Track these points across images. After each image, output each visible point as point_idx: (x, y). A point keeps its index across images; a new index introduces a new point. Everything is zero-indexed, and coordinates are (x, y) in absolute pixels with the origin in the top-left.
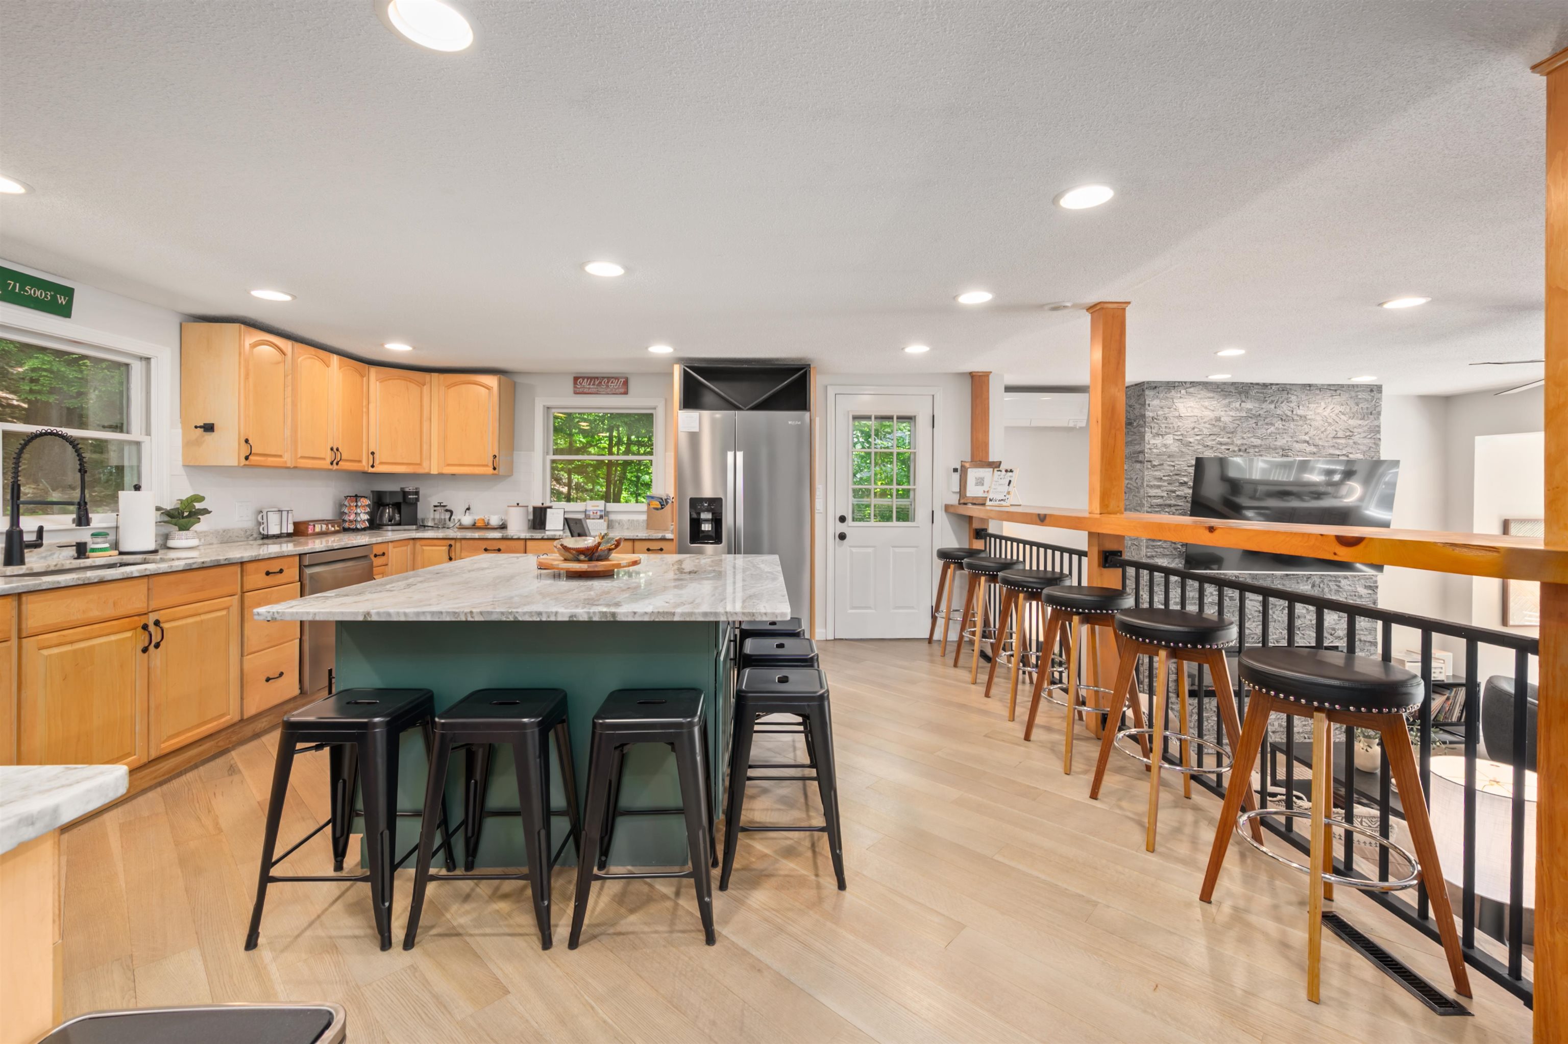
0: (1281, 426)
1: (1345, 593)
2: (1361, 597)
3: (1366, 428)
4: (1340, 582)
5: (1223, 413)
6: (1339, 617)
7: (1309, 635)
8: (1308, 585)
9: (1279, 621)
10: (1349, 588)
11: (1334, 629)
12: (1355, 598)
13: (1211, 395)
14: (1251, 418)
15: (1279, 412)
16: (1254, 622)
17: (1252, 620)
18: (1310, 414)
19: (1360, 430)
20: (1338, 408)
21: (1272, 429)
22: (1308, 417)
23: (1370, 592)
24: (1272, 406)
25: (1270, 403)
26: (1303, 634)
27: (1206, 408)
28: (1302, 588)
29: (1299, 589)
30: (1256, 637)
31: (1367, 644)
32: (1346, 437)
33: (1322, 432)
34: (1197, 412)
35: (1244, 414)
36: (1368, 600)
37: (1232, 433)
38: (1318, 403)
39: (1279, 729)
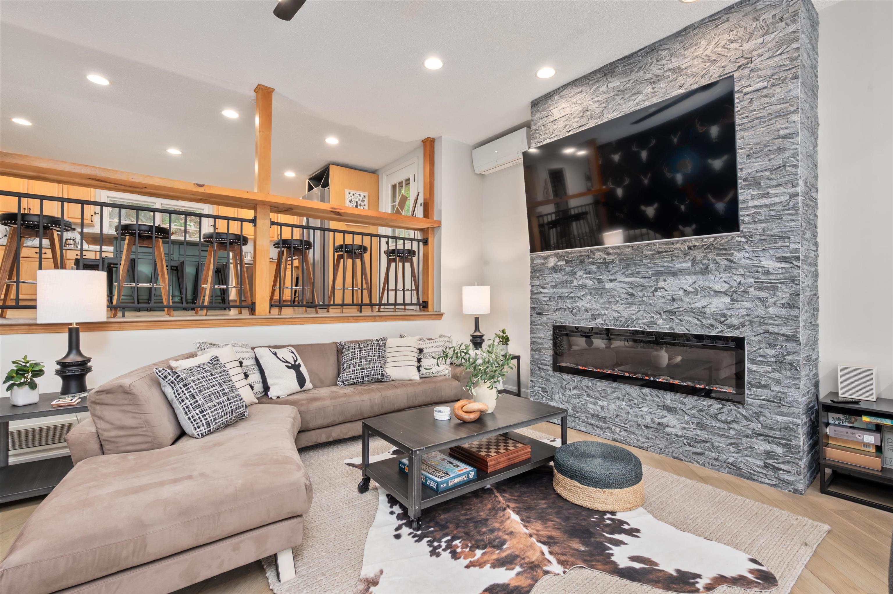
0: (650, 90)
1: (740, 270)
2: (767, 273)
3: (773, 44)
4: (732, 255)
5: (591, 102)
6: (732, 300)
7: (688, 321)
8: (686, 262)
9: (650, 304)
10: (748, 262)
11: (724, 316)
12: (757, 275)
13: (579, 89)
14: (617, 95)
15: (648, 76)
16: (622, 304)
17: (620, 302)
18: (684, 63)
19: (760, 51)
20: (725, 37)
21: (641, 96)
22: (683, 67)
23: (785, 265)
24: (641, 73)
25: (637, 72)
26: (681, 321)
27: (575, 103)
28: (679, 266)
29: (673, 267)
30: (624, 320)
31: (780, 338)
32: (739, 67)
33: (702, 76)
34: (568, 111)
35: (612, 94)
36: (782, 276)
37: (599, 116)
38: (696, 45)
39: (651, 425)
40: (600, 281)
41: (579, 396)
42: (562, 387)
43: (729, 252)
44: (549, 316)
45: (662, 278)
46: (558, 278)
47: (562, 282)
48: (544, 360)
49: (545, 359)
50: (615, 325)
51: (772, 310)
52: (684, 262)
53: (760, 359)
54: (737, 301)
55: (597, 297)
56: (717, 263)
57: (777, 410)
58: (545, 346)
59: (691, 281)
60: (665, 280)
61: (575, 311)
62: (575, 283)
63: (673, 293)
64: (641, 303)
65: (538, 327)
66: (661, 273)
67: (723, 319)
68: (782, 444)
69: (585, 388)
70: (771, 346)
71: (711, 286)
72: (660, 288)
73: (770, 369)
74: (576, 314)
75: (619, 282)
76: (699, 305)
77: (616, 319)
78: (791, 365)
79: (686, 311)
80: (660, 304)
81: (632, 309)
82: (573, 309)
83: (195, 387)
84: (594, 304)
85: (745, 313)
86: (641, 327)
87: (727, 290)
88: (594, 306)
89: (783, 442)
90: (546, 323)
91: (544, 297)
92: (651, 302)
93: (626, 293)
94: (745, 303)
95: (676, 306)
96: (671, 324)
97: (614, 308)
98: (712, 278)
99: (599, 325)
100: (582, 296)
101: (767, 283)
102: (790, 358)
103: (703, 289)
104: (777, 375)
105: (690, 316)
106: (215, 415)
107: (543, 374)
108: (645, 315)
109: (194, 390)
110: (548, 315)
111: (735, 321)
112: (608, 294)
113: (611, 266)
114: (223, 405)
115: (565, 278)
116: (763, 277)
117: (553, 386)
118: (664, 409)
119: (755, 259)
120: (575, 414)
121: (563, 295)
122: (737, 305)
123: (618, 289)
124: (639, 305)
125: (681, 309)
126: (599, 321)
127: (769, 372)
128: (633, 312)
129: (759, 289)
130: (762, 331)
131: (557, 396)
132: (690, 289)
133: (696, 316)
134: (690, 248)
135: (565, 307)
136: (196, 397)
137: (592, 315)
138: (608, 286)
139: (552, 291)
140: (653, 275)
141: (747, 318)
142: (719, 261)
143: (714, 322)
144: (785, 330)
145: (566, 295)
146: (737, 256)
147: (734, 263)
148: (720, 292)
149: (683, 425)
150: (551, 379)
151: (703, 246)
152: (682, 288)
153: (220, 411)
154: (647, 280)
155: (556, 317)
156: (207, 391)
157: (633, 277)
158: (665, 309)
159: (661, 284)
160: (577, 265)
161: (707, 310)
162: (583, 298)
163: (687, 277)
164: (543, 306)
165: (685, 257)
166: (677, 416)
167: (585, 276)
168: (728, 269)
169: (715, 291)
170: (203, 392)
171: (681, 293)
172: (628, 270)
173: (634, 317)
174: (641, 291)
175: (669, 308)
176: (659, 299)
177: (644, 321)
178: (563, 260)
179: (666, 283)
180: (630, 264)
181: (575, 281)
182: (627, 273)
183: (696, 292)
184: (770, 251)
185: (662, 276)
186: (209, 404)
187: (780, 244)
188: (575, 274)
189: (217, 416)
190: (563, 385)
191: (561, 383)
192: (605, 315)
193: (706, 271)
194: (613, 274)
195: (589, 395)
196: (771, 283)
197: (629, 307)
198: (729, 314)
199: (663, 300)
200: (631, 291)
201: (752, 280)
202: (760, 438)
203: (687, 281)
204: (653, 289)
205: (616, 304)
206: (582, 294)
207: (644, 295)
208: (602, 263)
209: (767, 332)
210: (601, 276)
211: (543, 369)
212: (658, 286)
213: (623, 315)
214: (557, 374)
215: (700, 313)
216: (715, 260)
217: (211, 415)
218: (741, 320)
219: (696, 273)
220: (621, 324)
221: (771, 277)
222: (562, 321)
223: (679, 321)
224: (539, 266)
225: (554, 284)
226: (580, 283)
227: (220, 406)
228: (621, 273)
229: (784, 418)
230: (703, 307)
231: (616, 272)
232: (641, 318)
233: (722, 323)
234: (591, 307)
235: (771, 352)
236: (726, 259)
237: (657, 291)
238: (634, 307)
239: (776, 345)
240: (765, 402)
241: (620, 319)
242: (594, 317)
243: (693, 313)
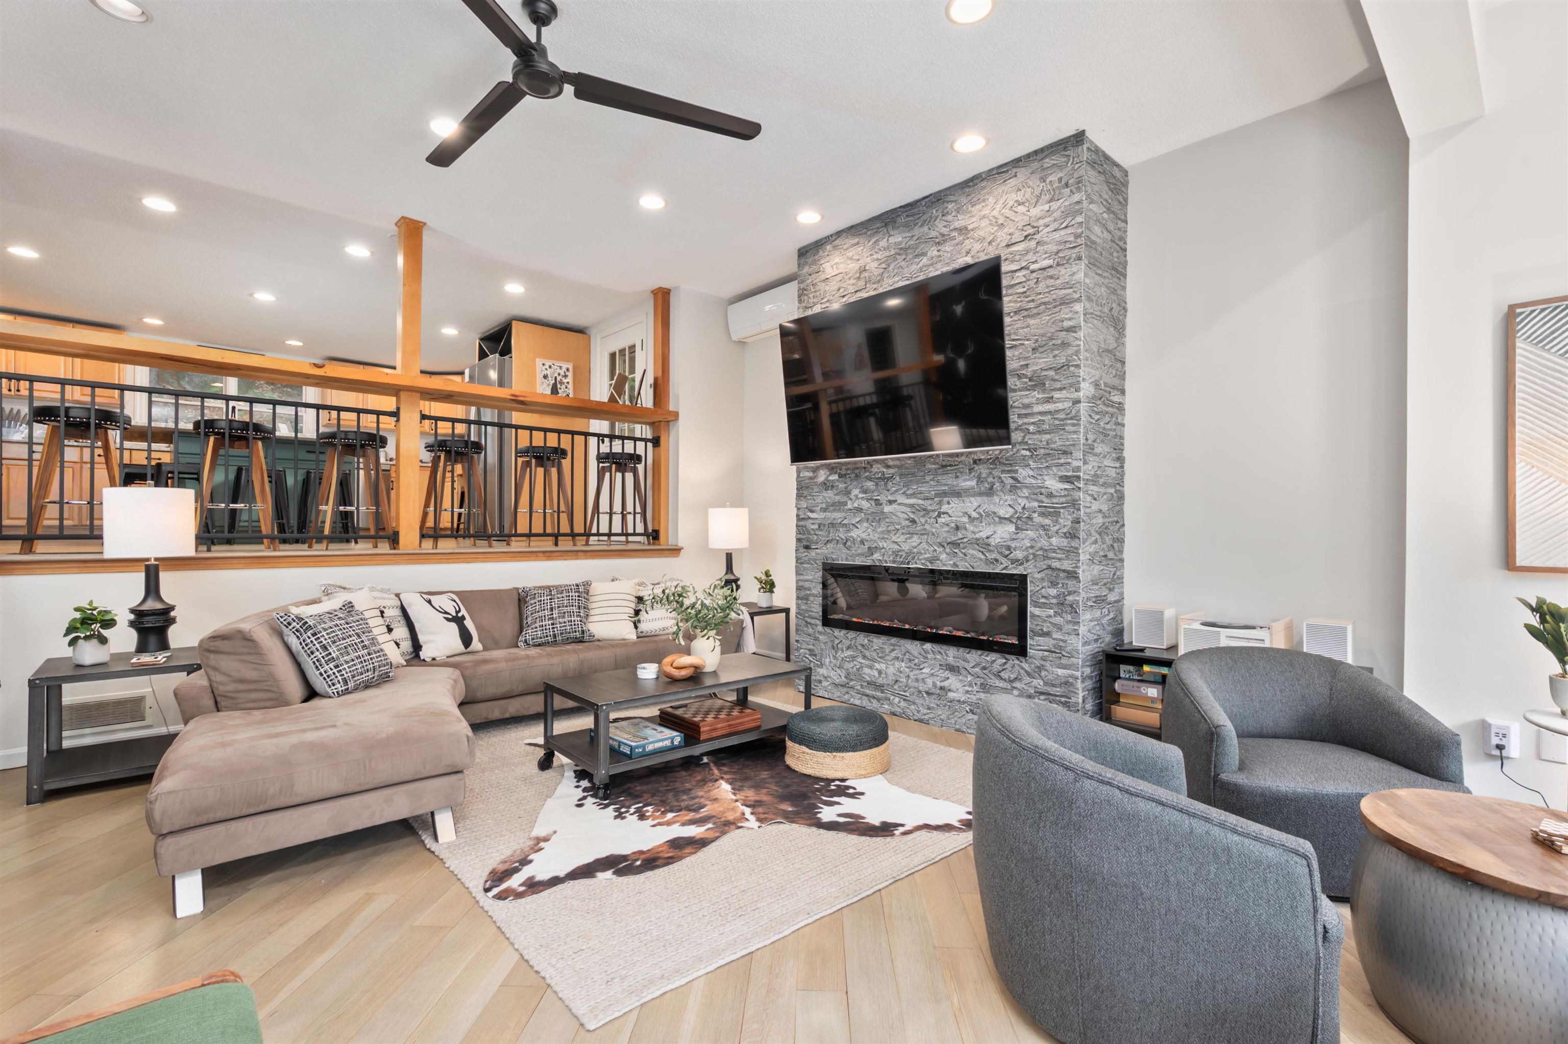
0: (935, 253)
1: (1025, 491)
2: (1050, 495)
3: (1057, 214)
4: (1016, 472)
5: (869, 260)
6: (1017, 528)
7: (972, 555)
8: (971, 479)
9: (933, 534)
10: (1033, 481)
11: (1009, 548)
12: (1041, 497)
13: (856, 240)
14: (899, 254)
15: (933, 234)
16: (903, 534)
17: (900, 531)
18: (971, 222)
19: (1046, 220)
20: (1013, 197)
21: (925, 260)
22: (970, 227)
23: (1067, 486)
24: (926, 229)
25: (921, 226)
26: (965, 555)
27: (851, 259)
28: (963, 484)
29: (958, 485)
30: (904, 555)
31: (1062, 575)
32: (1026, 237)
33: (990, 243)
34: (842, 268)
35: (893, 252)
36: (1064, 500)
37: (879, 281)
38: (984, 201)
39: (933, 690)
40: (878, 503)
41: (853, 658)
42: (833, 648)
43: (1014, 468)
44: (818, 551)
45: (946, 499)
46: (829, 497)
47: (834, 504)
48: (812, 612)
49: (813, 609)
50: (894, 562)
51: (1054, 540)
52: (968, 480)
53: (1043, 600)
54: (1022, 530)
55: (874, 524)
56: (1002, 482)
57: (1058, 662)
58: (813, 592)
59: (976, 504)
60: (949, 503)
61: (849, 543)
62: (849, 506)
63: (958, 519)
64: (923, 532)
65: (805, 565)
66: (945, 494)
67: (1007, 552)
68: (1062, 703)
69: (860, 648)
70: (1054, 584)
71: (995, 510)
72: (944, 513)
73: (1051, 612)
74: (851, 547)
75: (899, 504)
76: (983, 535)
77: (896, 553)
78: (1071, 606)
79: (970, 542)
80: (944, 534)
81: (913, 540)
82: (847, 541)
83: (327, 637)
84: (871, 533)
85: (1029, 545)
86: (923, 564)
87: (1012, 516)
88: (871, 536)
89: (1063, 699)
90: (815, 560)
91: (813, 524)
92: (934, 530)
93: (907, 519)
94: (1029, 532)
95: (960, 536)
96: (955, 560)
97: (894, 538)
98: (997, 501)
99: (876, 562)
100: (857, 523)
101: (1050, 507)
102: (1070, 598)
103: (988, 515)
104: (1058, 620)
105: (974, 549)
106: (353, 671)
107: (810, 631)
108: (927, 548)
109: (326, 639)
110: (817, 548)
111: (1019, 554)
112: (887, 520)
113: (891, 483)
114: (362, 659)
115: (837, 498)
116: (1045, 500)
117: (823, 647)
118: (947, 670)
119: (1039, 477)
120: (848, 683)
121: (835, 522)
122: (1021, 535)
123: (899, 514)
124: (922, 534)
125: (965, 540)
126: (877, 556)
127: (1051, 616)
128: (915, 544)
129: (1042, 514)
130: (1045, 567)
131: (828, 660)
132: (974, 515)
133: (981, 549)
134: (975, 462)
135: (838, 538)
136: (329, 648)
137: (869, 548)
138: (887, 509)
139: (823, 515)
140: (937, 495)
141: (1031, 551)
142: (1004, 479)
143: (999, 557)
144: (1067, 565)
145: (839, 521)
146: (1022, 473)
147: (1019, 482)
148: (1005, 518)
149: (966, 688)
150: (821, 637)
151: (988, 459)
152: (966, 513)
153: (359, 666)
154: (930, 502)
155: (826, 551)
156: (342, 642)
157: (915, 498)
158: (949, 540)
159: (945, 508)
160: (851, 480)
161: (992, 542)
162: (858, 525)
163: (972, 499)
164: (811, 537)
165: (970, 473)
166: (961, 677)
167: (861, 495)
168: (1014, 489)
169: (1000, 518)
170: (338, 643)
171: (965, 519)
172: (909, 489)
173: (915, 550)
174: (923, 516)
175: (954, 538)
176: (942, 527)
177: (926, 556)
178: (836, 473)
179: (950, 506)
180: (911, 480)
181: (849, 503)
182: (908, 492)
183: (980, 518)
184: (1054, 468)
185: (946, 497)
186: (345, 658)
187: (1062, 461)
188: (849, 493)
189: (355, 672)
190: (835, 645)
191: (833, 641)
192: (883, 548)
193: (990, 492)
194: (892, 493)
195: (864, 657)
196: (1054, 508)
197: (910, 538)
198: (1013, 545)
199: (946, 529)
200: (912, 516)
201: (1036, 504)
202: (1042, 697)
203: (972, 504)
204: (936, 513)
205: (895, 534)
206: (858, 520)
207: (926, 521)
208: (880, 478)
209: (1049, 567)
210: (878, 495)
211: (810, 624)
212: (942, 510)
213: (904, 548)
214: (828, 630)
215: (984, 545)
216: (1000, 478)
217: (348, 670)
218: (1025, 553)
219: (981, 494)
220: (901, 560)
221: (1055, 501)
222: (834, 557)
223: (963, 556)
224: (807, 481)
225: (824, 506)
226: (856, 505)
227: (359, 660)
228: (901, 492)
229: (1064, 671)
230: (988, 538)
231: (897, 491)
232: (923, 552)
233: (1006, 556)
234: (868, 538)
235: (1053, 592)
236: (1012, 477)
237: (940, 517)
238: (915, 538)
239: (1058, 583)
240: (1046, 653)
241: (900, 553)
242: (871, 551)
243: (978, 544)
